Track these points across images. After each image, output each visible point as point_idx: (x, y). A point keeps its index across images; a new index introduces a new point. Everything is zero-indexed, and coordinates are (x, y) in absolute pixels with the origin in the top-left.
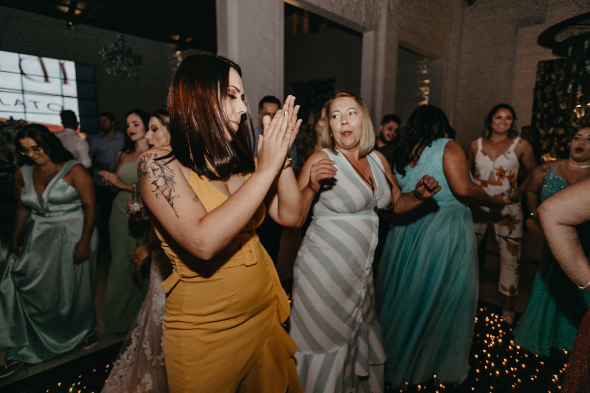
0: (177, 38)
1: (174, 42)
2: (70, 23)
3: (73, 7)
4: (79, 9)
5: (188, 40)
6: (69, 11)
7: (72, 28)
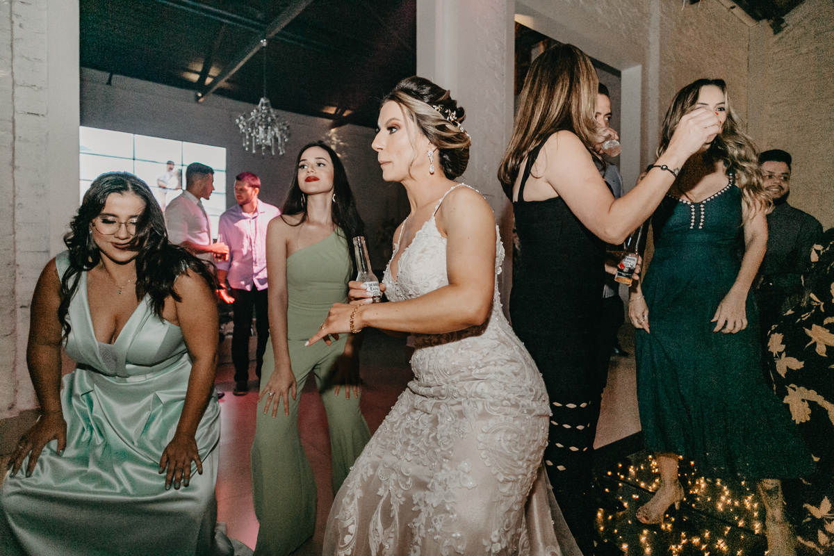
0: (332, 111)
1: (328, 116)
2: (200, 95)
3: (204, 74)
4: (211, 77)
5: (347, 113)
6: (199, 80)
7: (201, 100)
